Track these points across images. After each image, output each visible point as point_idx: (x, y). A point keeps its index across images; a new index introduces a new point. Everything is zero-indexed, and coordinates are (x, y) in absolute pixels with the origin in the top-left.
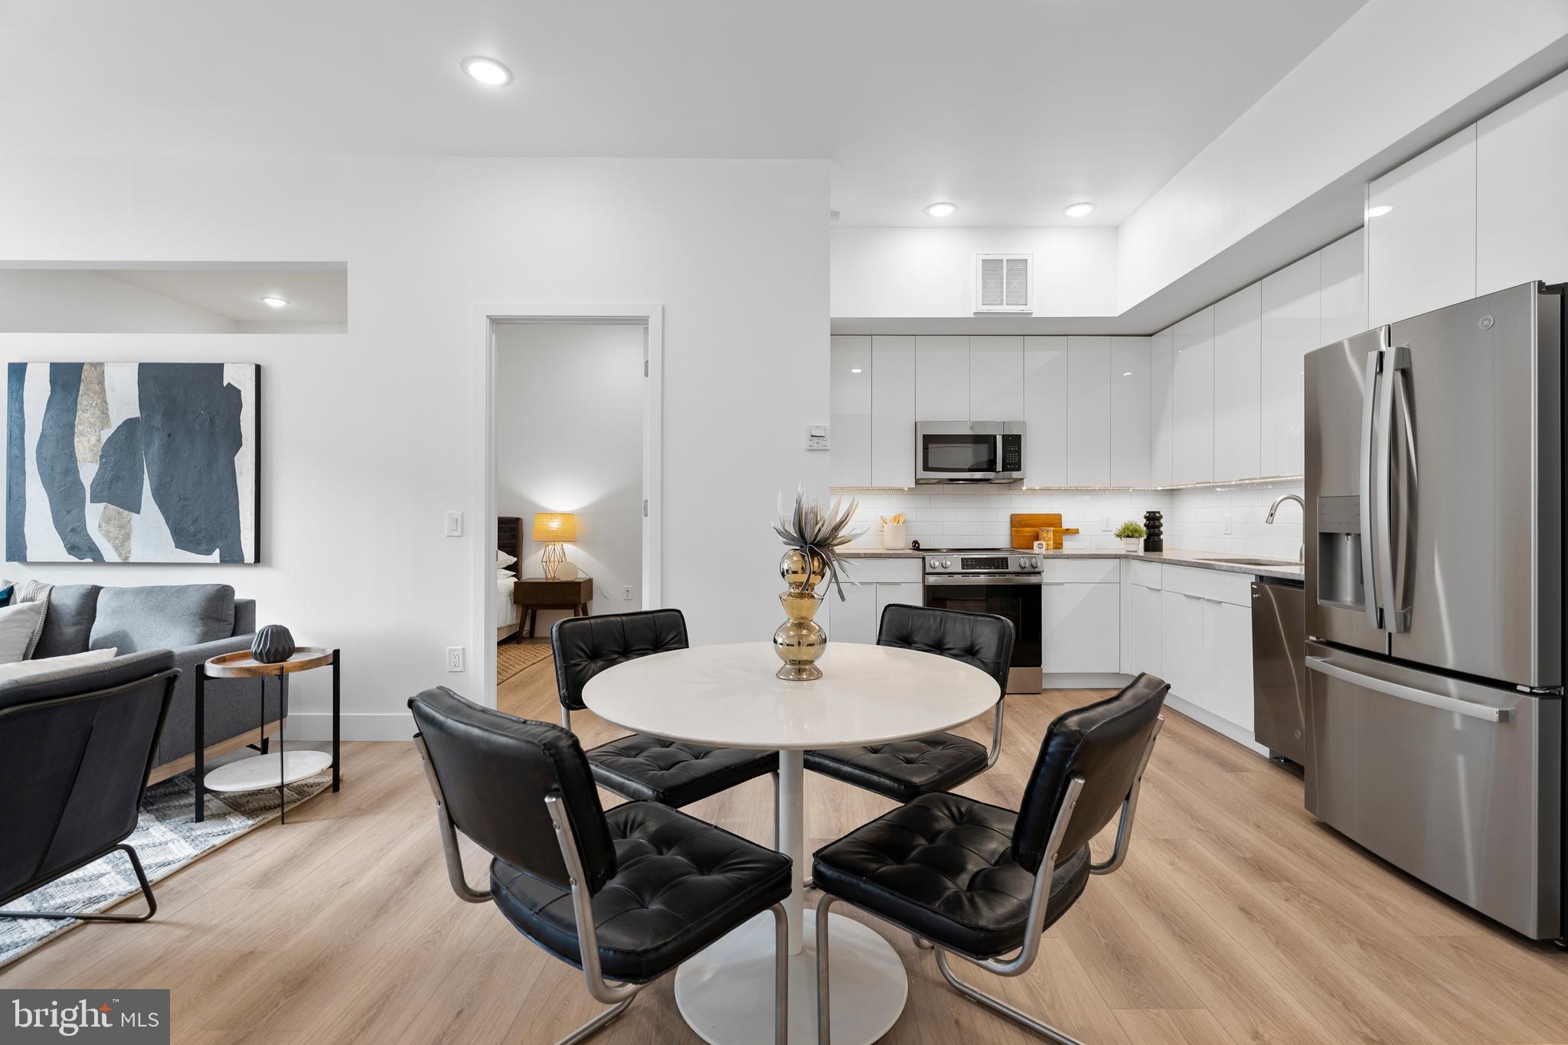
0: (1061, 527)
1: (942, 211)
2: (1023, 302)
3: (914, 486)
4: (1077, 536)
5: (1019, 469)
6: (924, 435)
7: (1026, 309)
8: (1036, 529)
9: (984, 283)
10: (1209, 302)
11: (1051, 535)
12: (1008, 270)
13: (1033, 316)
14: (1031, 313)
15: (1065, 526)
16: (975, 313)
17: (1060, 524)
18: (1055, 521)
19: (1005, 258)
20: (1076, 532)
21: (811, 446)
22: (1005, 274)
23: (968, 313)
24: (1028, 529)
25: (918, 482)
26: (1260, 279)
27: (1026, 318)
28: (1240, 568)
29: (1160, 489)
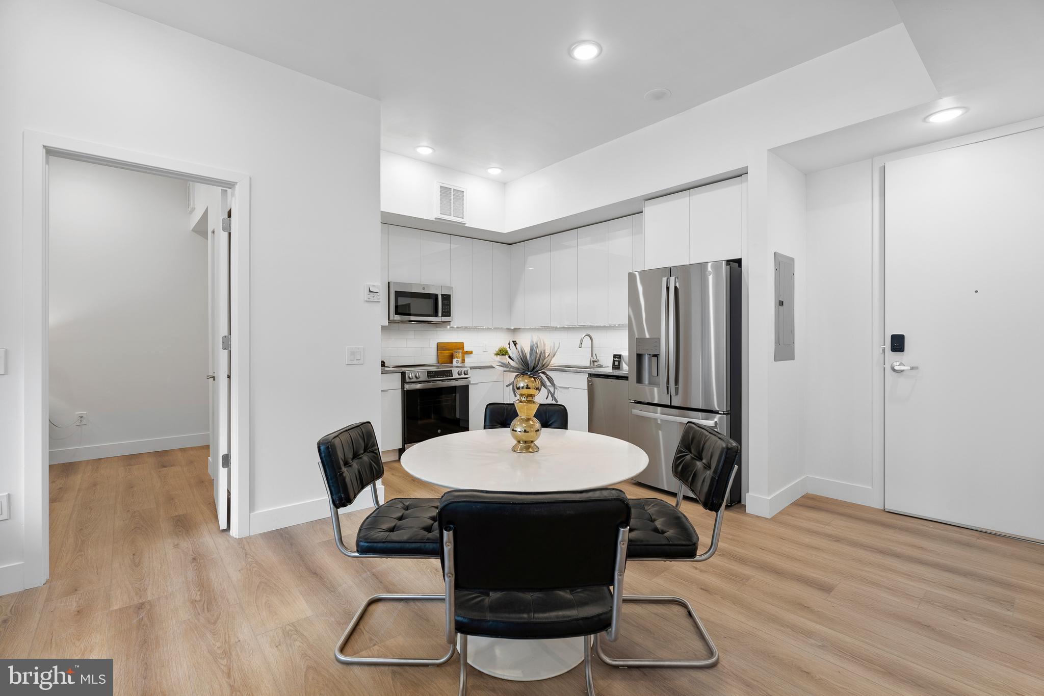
0: (464, 350)
1: (425, 151)
2: (461, 216)
3: (387, 324)
4: (471, 355)
5: (450, 316)
6: (395, 291)
7: (463, 221)
8: (451, 351)
9: (441, 200)
10: (548, 233)
11: (461, 354)
12: (454, 195)
13: (466, 225)
14: (465, 224)
15: (466, 349)
16: (436, 218)
17: (463, 348)
18: (460, 346)
19: (452, 188)
20: (471, 352)
21: (369, 299)
22: (452, 197)
23: (432, 217)
24: (447, 352)
25: (391, 322)
26: (577, 228)
27: (462, 226)
28: (581, 370)
29: (512, 328)
